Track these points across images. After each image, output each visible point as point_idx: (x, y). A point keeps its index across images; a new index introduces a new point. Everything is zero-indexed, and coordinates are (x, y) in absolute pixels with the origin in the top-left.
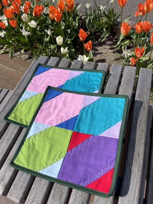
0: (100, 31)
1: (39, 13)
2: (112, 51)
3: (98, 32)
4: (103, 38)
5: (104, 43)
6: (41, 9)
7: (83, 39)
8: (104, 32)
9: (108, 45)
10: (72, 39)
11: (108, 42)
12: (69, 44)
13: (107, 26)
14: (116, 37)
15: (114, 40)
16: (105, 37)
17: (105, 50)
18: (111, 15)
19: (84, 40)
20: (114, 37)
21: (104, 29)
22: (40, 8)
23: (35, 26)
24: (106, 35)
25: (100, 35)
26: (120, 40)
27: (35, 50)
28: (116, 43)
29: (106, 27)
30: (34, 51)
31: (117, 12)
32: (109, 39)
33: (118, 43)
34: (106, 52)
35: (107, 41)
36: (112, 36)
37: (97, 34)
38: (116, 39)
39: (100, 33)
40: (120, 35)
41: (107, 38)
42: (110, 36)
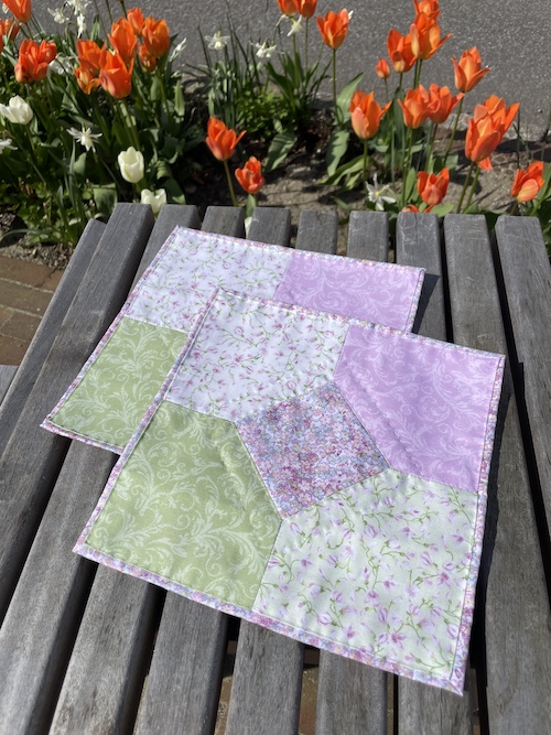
0: (261, 131)
1: (40, 67)
2: (316, 196)
3: (257, 136)
4: (276, 154)
5: (282, 172)
6: (48, 54)
7: (223, 153)
8: (277, 133)
9: (297, 177)
10: (172, 161)
11: (296, 168)
12: (163, 179)
13: (285, 114)
14: (319, 151)
15: (314, 162)
16: (283, 150)
17: (292, 195)
18: (293, 79)
19: (227, 157)
20: (311, 150)
21: (278, 125)
22: (44, 50)
23: (25, 117)
24: (284, 144)
25: (263, 146)
26: (333, 158)
27: (31, 207)
28: (322, 170)
29: (281, 116)
30: (27, 213)
31: (314, 66)
32: (295, 158)
33: (332, 170)
34: (295, 202)
35: (290, 163)
36: (304, 149)
37: (252, 142)
38: (320, 157)
39: (263, 140)
40: (335, 143)
41: (290, 153)
42: (297, 146)
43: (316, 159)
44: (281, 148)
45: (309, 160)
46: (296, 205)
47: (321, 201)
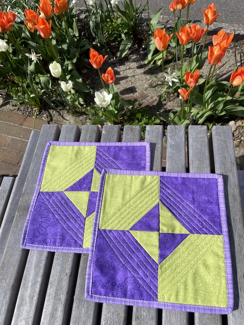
0: (116, 38)
1: (9, 25)
2: (142, 70)
3: (114, 41)
4: (123, 50)
5: (126, 59)
6: (12, 18)
7: (97, 66)
8: (123, 40)
9: (134, 61)
11: (133, 56)
12: (71, 70)
13: (126, 31)
14: (143, 47)
16: (127, 48)
17: (131, 71)
18: (129, 12)
20: (140, 46)
21: (123, 36)
22: (10, 17)
23: (5, 48)
25: (117, 46)
26: (150, 51)
28: (145, 56)
29: (124, 32)
31: (139, 5)
32: (133, 51)
33: (150, 57)
34: (133, 74)
35: (130, 54)
36: (136, 46)
37: (112, 44)
38: (144, 49)
39: (117, 43)
40: (150, 43)
41: (130, 49)
42: (133, 45)
43: (142, 51)
44: (126, 47)
45: (139, 52)
46: (134, 76)
47: (145, 73)
